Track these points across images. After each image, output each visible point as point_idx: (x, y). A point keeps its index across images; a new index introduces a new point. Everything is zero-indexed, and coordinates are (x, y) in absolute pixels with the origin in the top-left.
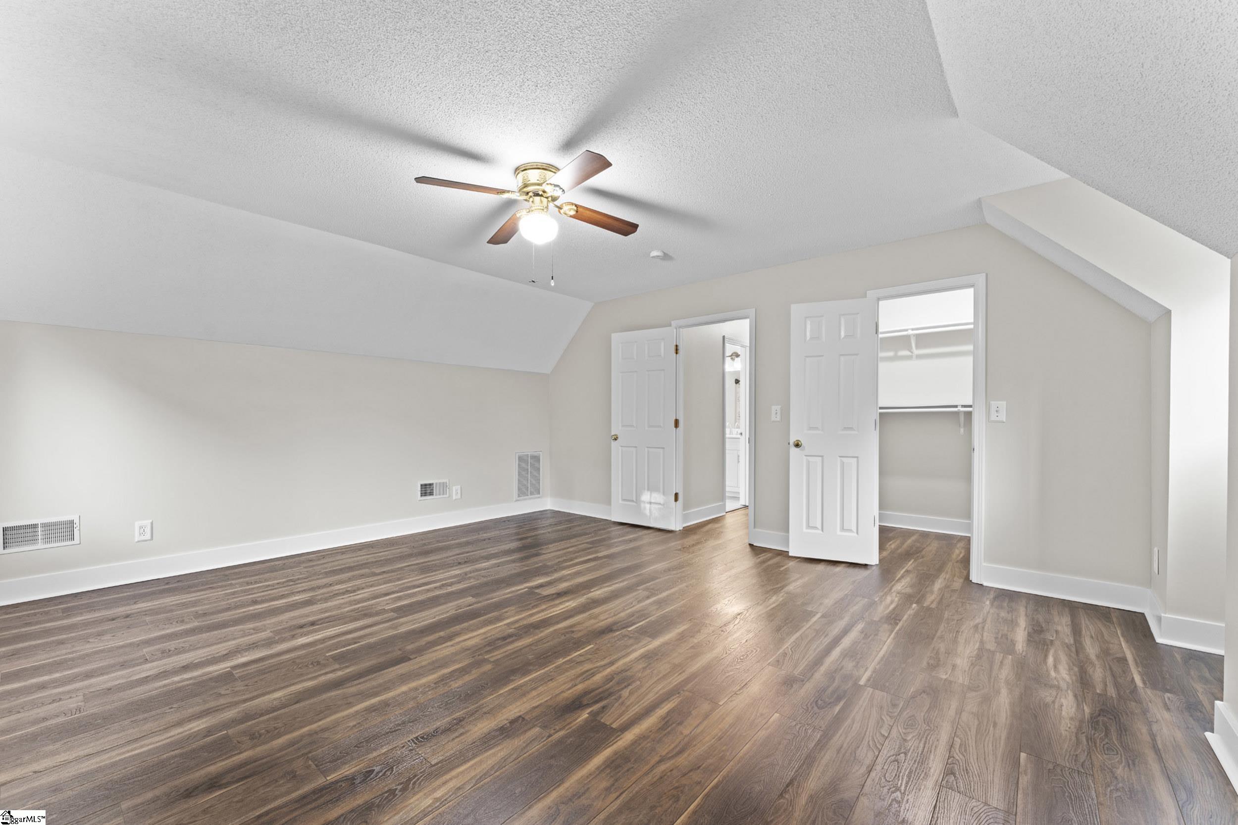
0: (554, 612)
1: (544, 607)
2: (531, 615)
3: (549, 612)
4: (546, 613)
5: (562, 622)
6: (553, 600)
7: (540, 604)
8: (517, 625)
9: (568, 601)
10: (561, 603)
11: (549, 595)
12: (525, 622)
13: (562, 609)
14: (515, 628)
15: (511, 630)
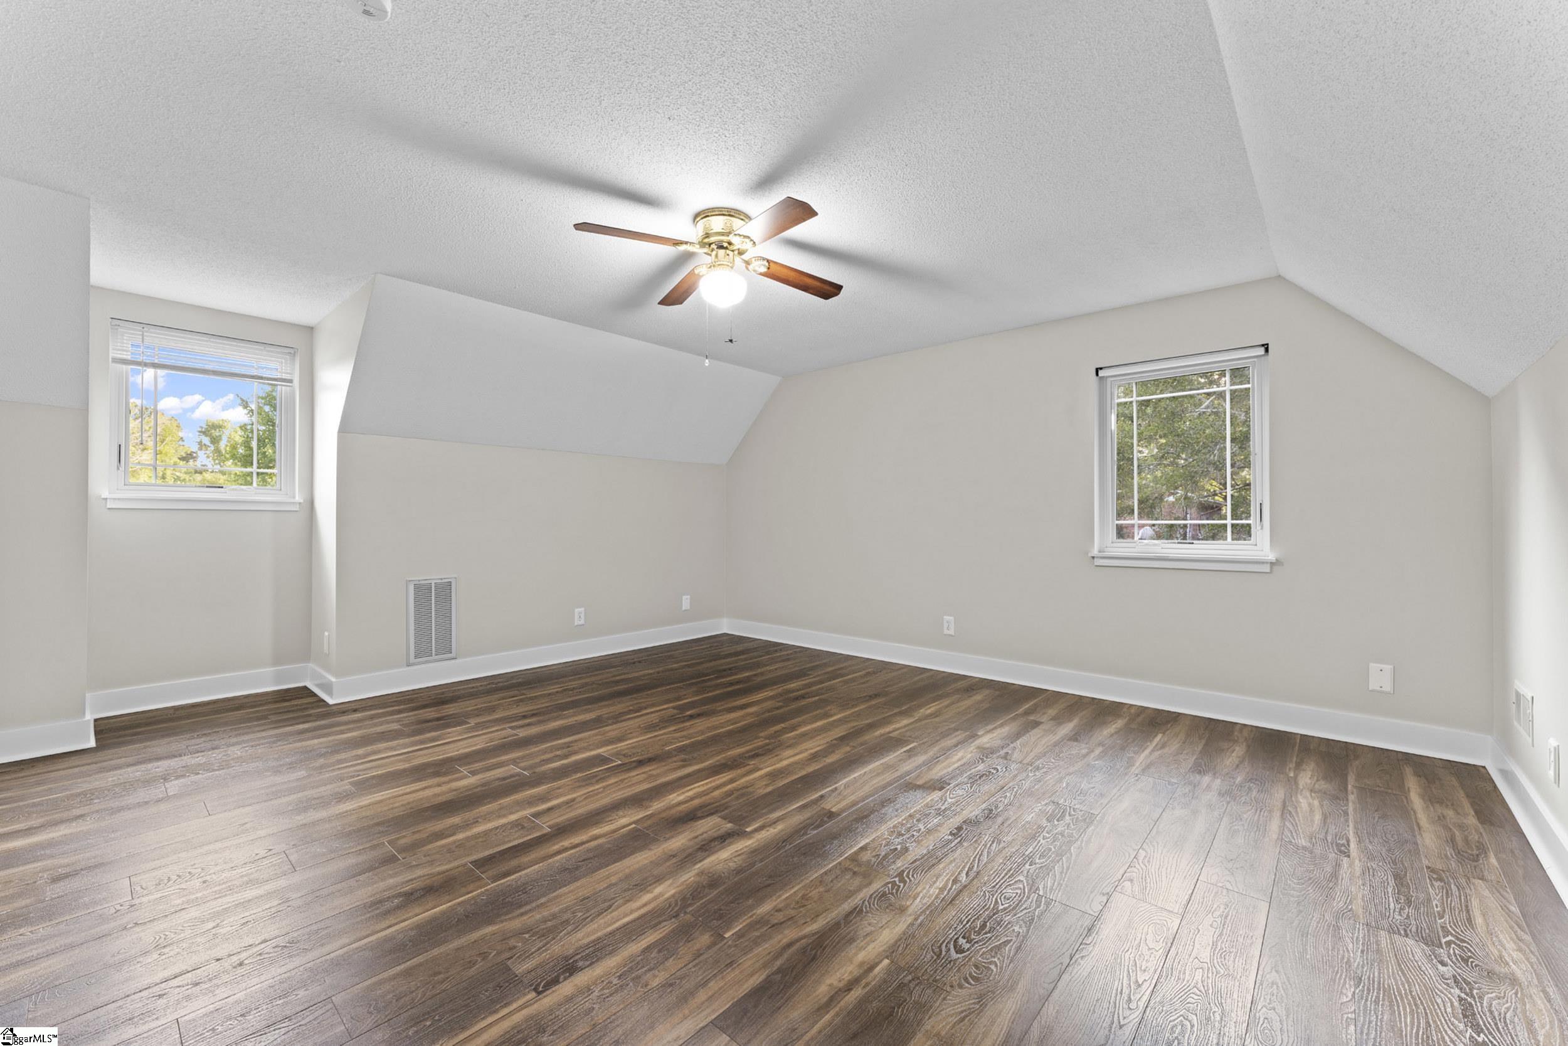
0: (703, 785)
1: (717, 793)
2: (732, 781)
3: (710, 786)
4: (713, 784)
5: (694, 772)
6: (701, 807)
7: (723, 798)
8: (748, 768)
9: (680, 804)
10: (692, 799)
11: (708, 816)
12: (739, 771)
13: (690, 790)
14: (749, 765)
15: (753, 762)
